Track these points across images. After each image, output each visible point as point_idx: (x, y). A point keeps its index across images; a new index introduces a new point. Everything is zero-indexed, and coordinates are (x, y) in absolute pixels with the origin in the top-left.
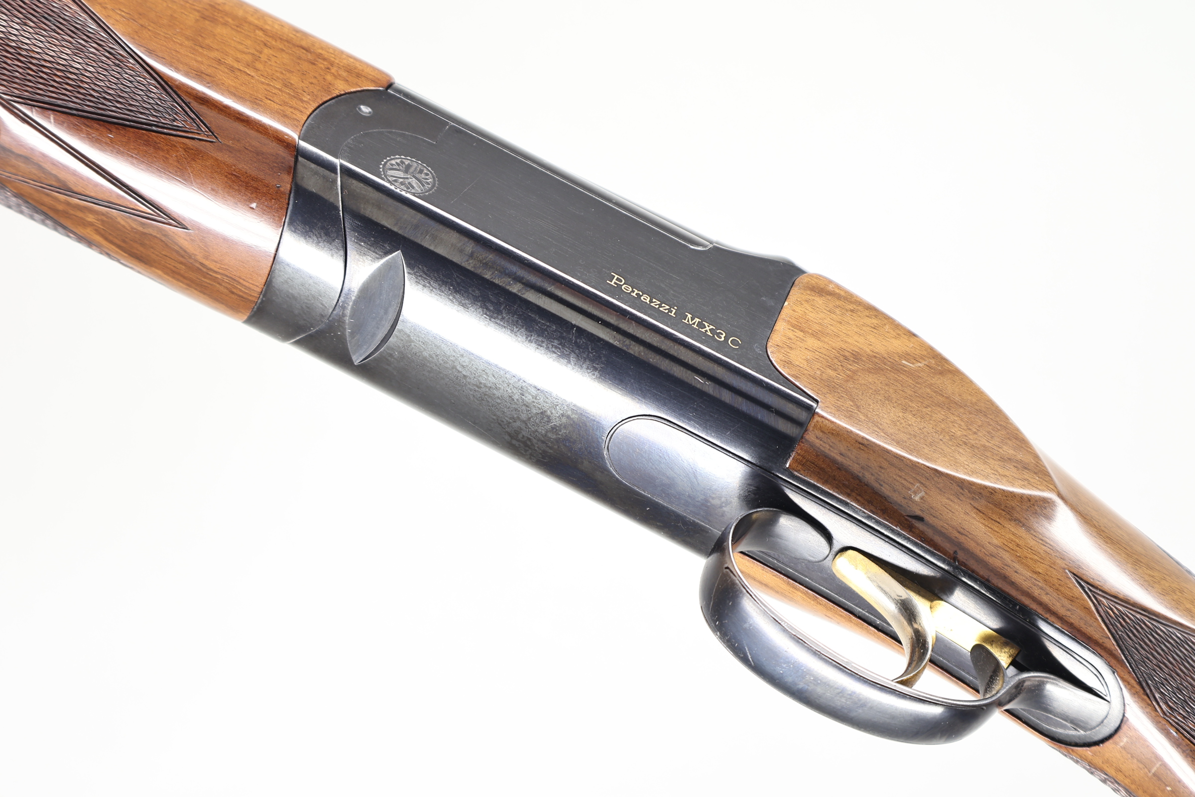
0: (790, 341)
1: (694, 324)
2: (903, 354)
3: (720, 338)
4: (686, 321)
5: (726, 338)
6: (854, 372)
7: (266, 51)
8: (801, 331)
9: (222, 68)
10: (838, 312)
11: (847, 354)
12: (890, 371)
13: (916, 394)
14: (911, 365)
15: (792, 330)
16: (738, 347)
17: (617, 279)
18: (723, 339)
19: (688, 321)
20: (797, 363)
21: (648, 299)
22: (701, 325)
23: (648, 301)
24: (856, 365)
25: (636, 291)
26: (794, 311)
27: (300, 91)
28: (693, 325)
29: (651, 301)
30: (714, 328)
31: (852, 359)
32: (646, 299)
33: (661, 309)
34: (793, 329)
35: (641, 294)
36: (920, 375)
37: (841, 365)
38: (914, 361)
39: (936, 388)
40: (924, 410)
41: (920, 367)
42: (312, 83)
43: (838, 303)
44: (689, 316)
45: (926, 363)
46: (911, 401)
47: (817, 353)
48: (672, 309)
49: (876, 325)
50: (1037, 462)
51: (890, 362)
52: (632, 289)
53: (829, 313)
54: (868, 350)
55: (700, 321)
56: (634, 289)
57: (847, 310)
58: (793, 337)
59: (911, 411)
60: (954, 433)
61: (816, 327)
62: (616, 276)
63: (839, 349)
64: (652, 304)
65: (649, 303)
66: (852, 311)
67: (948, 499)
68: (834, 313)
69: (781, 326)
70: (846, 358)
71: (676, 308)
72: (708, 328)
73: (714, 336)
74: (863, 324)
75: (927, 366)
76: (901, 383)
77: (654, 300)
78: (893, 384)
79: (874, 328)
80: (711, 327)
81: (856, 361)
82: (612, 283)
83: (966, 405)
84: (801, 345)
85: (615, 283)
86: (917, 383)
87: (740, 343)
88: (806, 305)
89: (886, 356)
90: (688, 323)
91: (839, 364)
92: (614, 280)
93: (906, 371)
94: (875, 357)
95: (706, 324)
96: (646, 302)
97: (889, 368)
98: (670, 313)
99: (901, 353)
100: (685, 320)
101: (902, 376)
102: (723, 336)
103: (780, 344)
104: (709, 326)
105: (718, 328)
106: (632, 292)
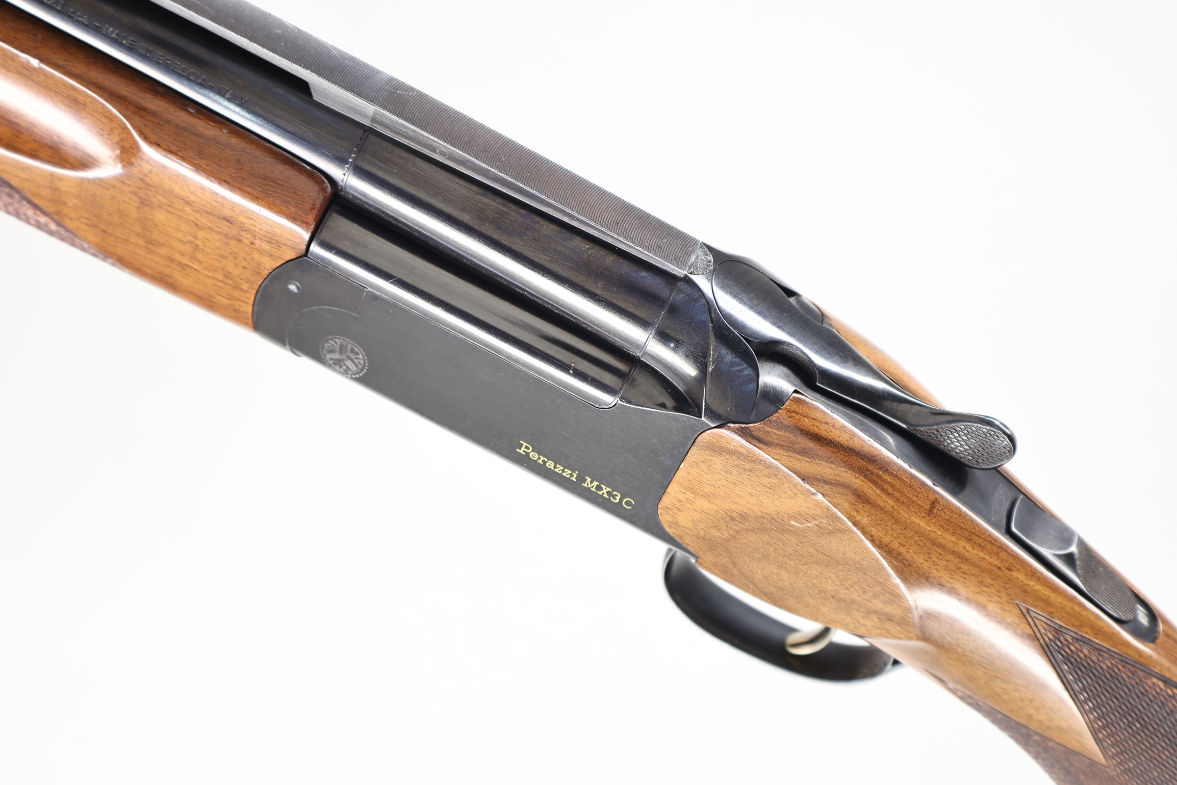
0: (680, 503)
1: (592, 487)
2: (794, 515)
3: (615, 499)
4: (585, 485)
5: (621, 500)
6: (738, 532)
8: (693, 493)
10: (735, 472)
11: (734, 515)
12: (776, 531)
13: (797, 553)
14: (799, 525)
15: (684, 493)
16: (631, 508)
17: (527, 447)
18: (618, 501)
19: (588, 485)
20: (683, 524)
21: (553, 466)
22: (599, 488)
23: (552, 467)
24: (742, 526)
25: (542, 458)
26: (689, 473)
27: (238, 279)
28: (591, 489)
29: (555, 467)
30: (611, 490)
31: (738, 519)
32: (550, 465)
33: (564, 474)
34: (685, 491)
35: (546, 460)
36: (806, 535)
37: (726, 526)
38: (805, 521)
39: (820, 547)
40: (801, 567)
41: (808, 527)
42: (244, 268)
43: (737, 462)
44: (589, 479)
45: (816, 522)
46: (790, 559)
47: (704, 514)
48: (573, 474)
49: (773, 485)
50: (906, 615)
51: (778, 522)
52: (539, 456)
53: (725, 474)
54: (757, 511)
55: (598, 484)
56: (540, 456)
57: (745, 470)
58: (683, 499)
59: (786, 568)
60: (825, 588)
61: (708, 489)
62: (525, 444)
63: (727, 510)
64: (556, 470)
65: (553, 469)
66: (751, 471)
68: (731, 473)
69: (673, 489)
70: (732, 519)
71: (577, 472)
72: (605, 491)
73: (610, 498)
74: (758, 484)
75: (817, 525)
76: (783, 542)
77: (558, 466)
78: (774, 543)
79: (770, 488)
80: (608, 489)
81: (742, 521)
82: (521, 452)
83: (847, 564)
84: (690, 507)
85: (524, 451)
86: (801, 542)
87: (633, 503)
88: (703, 467)
89: (775, 516)
90: (587, 487)
91: (725, 524)
92: (523, 448)
93: (792, 531)
94: (763, 517)
95: (604, 487)
96: (551, 469)
97: (775, 528)
98: (571, 478)
99: (792, 514)
100: (585, 483)
101: (786, 535)
102: (618, 498)
103: (669, 506)
104: (606, 489)
105: (613, 491)
106: (539, 458)
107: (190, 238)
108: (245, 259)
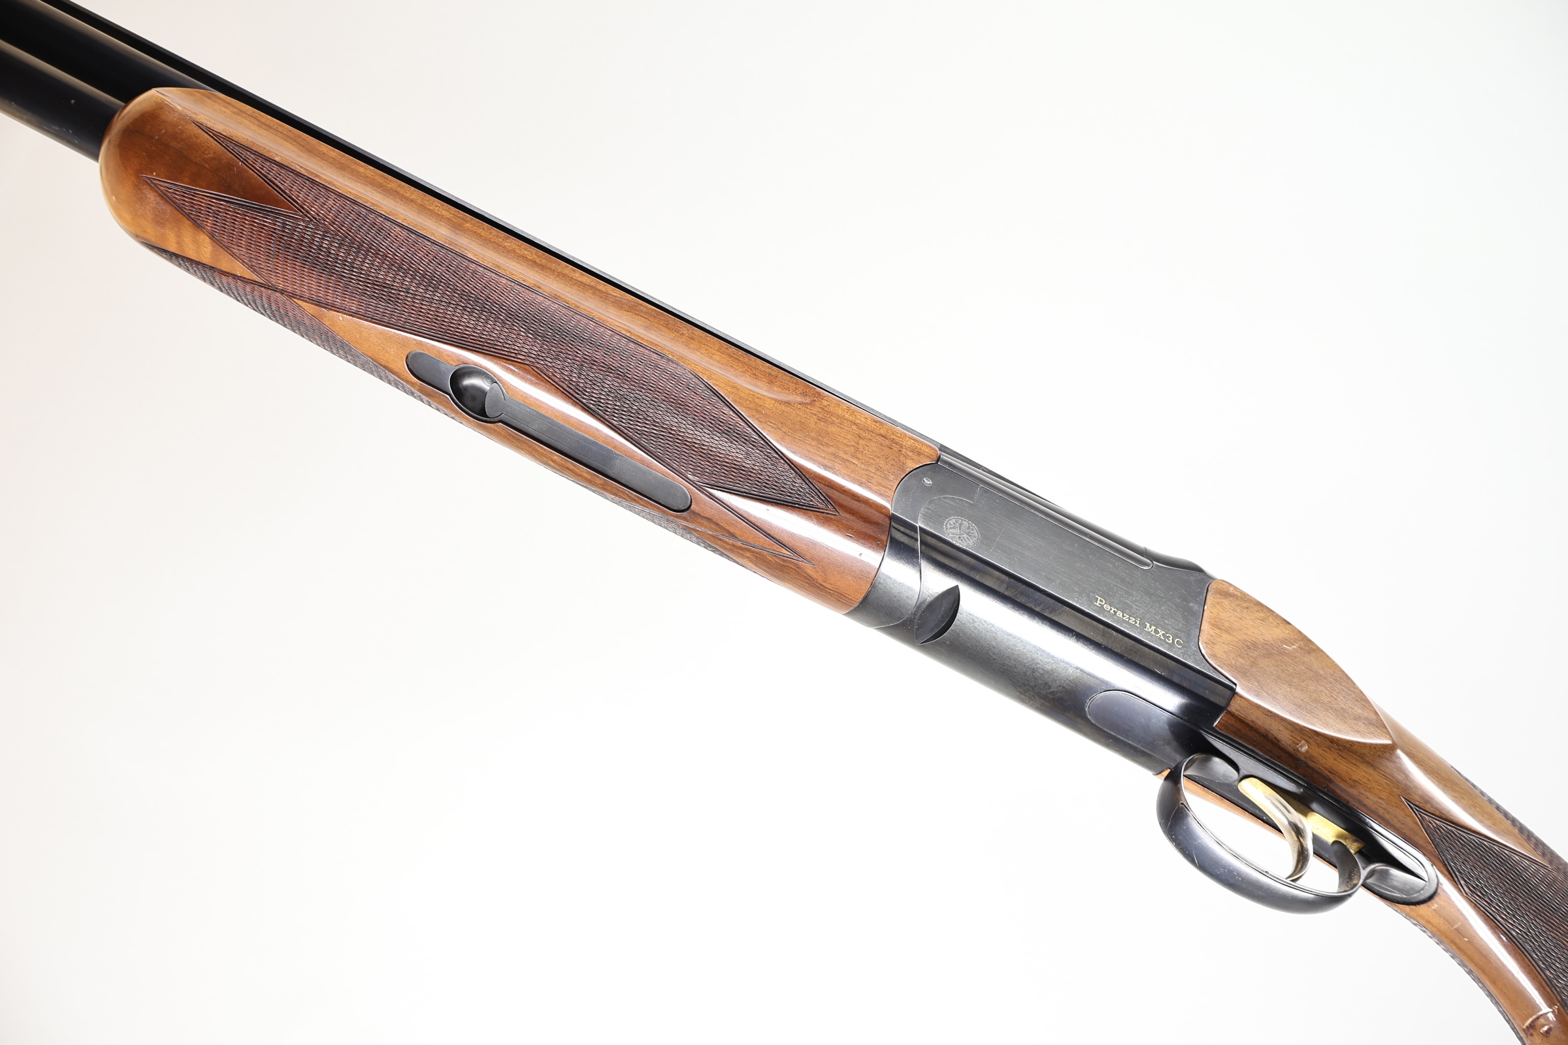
0: (1213, 637)
3: (1169, 640)
4: (1147, 630)
5: (1173, 640)
6: (1255, 658)
7: (861, 442)
8: (1218, 629)
9: (837, 460)
10: (1238, 610)
11: (1249, 644)
12: (1277, 655)
13: (1296, 672)
14: (1290, 647)
16: (1181, 647)
17: (1101, 600)
18: (1171, 641)
20: (1220, 656)
21: (1121, 615)
22: (1156, 632)
23: (1121, 616)
24: (1256, 653)
25: (1113, 609)
26: (1211, 612)
27: (886, 472)
28: (1151, 632)
29: (1123, 616)
30: (1165, 632)
31: (1252, 648)
32: (1119, 614)
33: (1130, 621)
34: (1213, 628)
35: (1116, 611)
36: (1296, 655)
37: (1247, 654)
38: (1291, 644)
39: (1308, 665)
40: (1302, 684)
41: (1295, 648)
42: (893, 465)
43: (1238, 602)
44: (1148, 623)
45: (1298, 645)
46: (1294, 678)
47: (1230, 645)
48: (1137, 621)
49: (1264, 618)
50: (1377, 718)
51: (1276, 647)
53: (1233, 612)
54: (1261, 639)
55: (1155, 628)
57: (1244, 608)
58: (1214, 634)
59: (1294, 686)
60: (1323, 701)
61: (1227, 624)
62: (1099, 598)
63: (1243, 641)
64: (1124, 618)
66: (1247, 608)
67: (1323, 750)
68: (1236, 611)
69: (1205, 626)
70: (1248, 648)
71: (1139, 620)
72: (1161, 634)
73: (1165, 639)
74: (1256, 617)
75: (1300, 647)
76: (1285, 664)
77: (1125, 615)
78: (1280, 665)
79: (1264, 621)
80: (1163, 632)
81: (1255, 649)
82: (1098, 604)
83: (1328, 676)
84: (1220, 640)
85: (1100, 604)
86: (1295, 662)
87: (1182, 641)
88: (1218, 607)
89: (1272, 643)
91: (1245, 652)
92: (1098, 602)
93: (1287, 653)
94: (1266, 644)
95: (1159, 630)
97: (1276, 653)
98: (1136, 624)
99: (1283, 639)
100: (1147, 627)
101: (1285, 657)
102: (1171, 639)
103: (1207, 641)
104: (1161, 631)
105: (1167, 633)
106: (1111, 609)
107: (852, 443)
108: (894, 460)
